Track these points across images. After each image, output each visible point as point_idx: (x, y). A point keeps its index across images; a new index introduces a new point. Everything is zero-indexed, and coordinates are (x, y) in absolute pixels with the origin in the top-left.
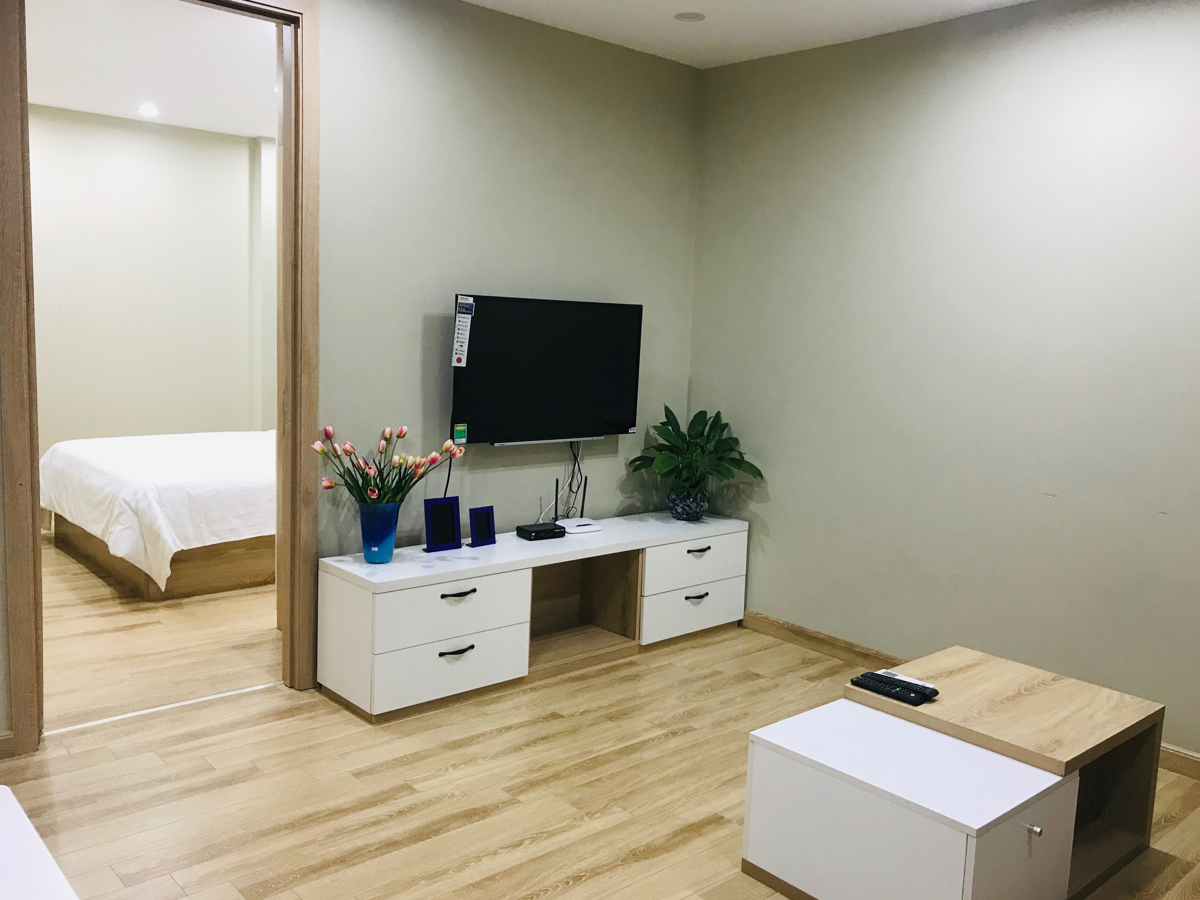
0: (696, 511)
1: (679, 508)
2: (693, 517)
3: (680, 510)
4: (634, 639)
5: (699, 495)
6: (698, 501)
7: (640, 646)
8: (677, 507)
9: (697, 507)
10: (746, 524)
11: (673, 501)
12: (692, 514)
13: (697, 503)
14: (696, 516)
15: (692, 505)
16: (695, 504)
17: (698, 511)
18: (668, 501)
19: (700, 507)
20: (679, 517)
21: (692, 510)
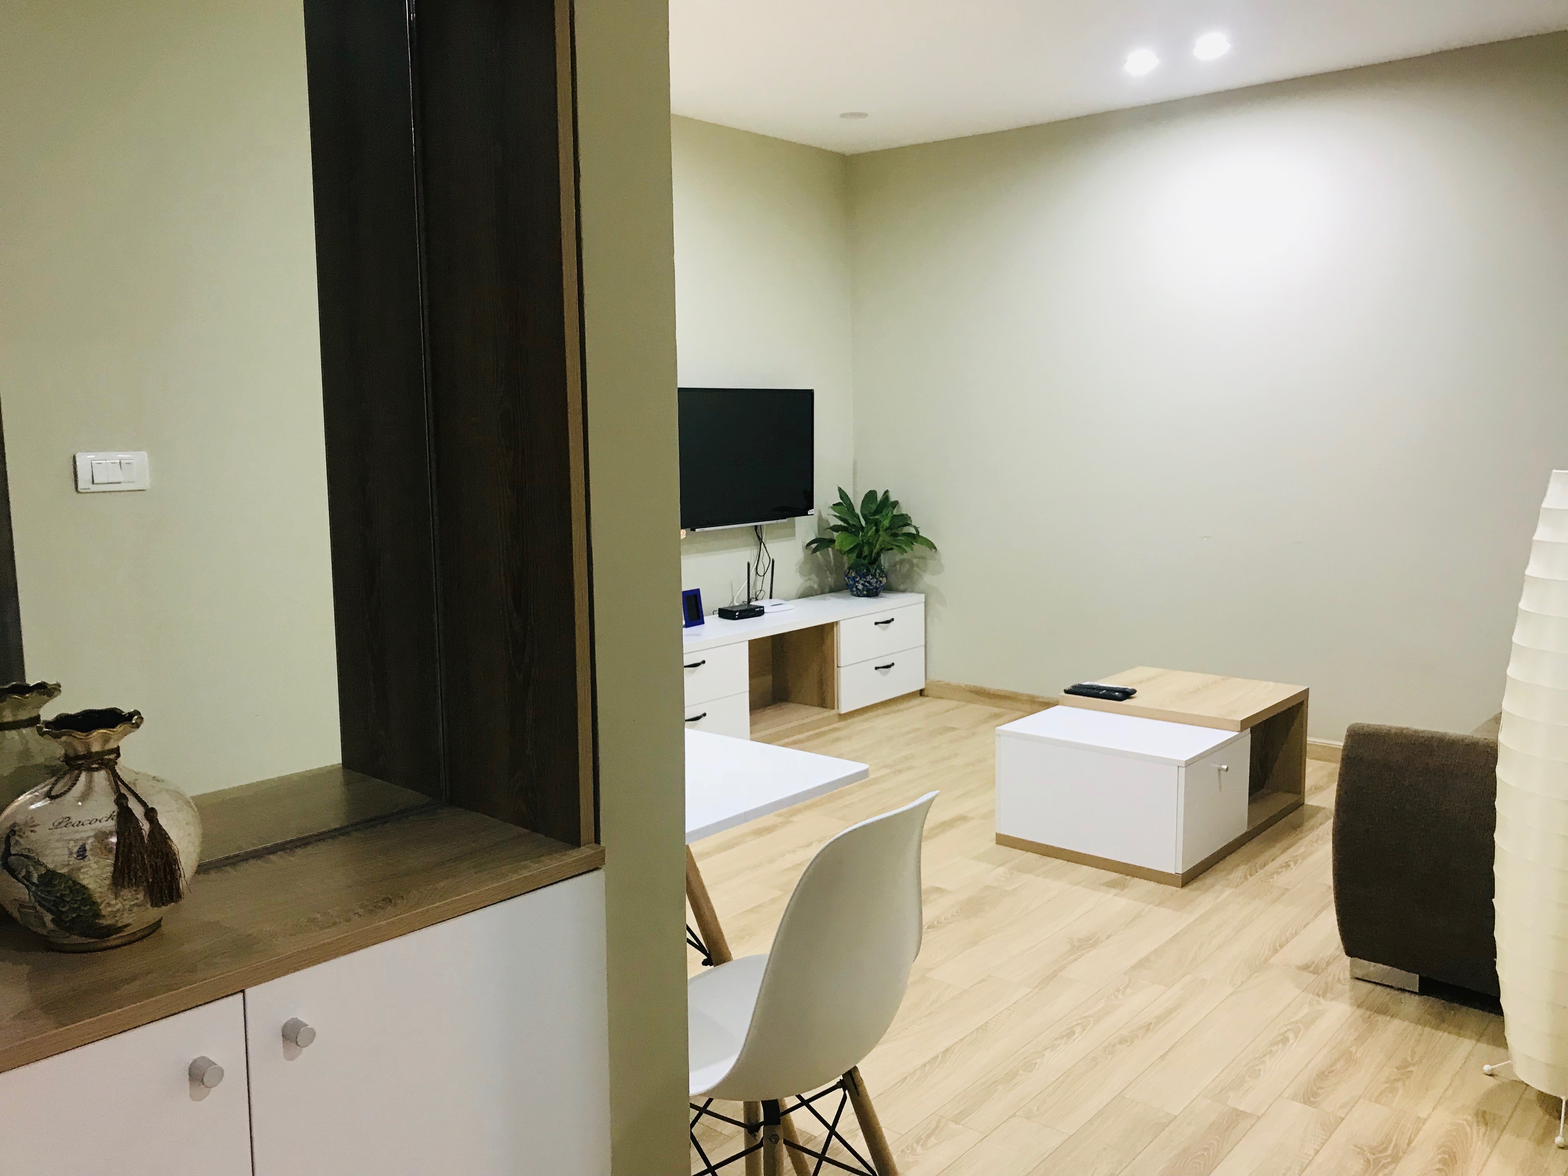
0: (876, 586)
1: (860, 585)
2: (872, 593)
3: (860, 587)
4: (833, 708)
5: (878, 571)
6: (877, 577)
7: (840, 715)
8: (857, 584)
9: (877, 582)
10: (923, 596)
11: (854, 579)
12: (872, 589)
13: (877, 579)
14: (876, 592)
15: (872, 581)
16: (875, 580)
17: (878, 586)
18: (848, 579)
19: (879, 582)
20: (859, 594)
21: (872, 586)
